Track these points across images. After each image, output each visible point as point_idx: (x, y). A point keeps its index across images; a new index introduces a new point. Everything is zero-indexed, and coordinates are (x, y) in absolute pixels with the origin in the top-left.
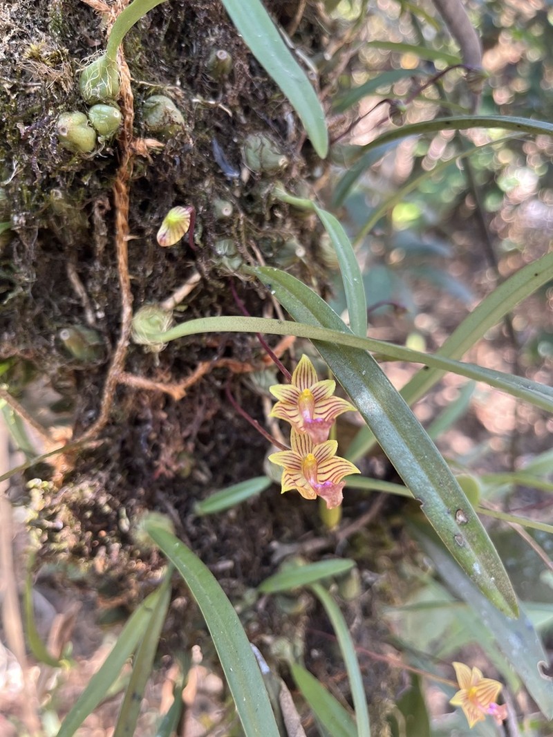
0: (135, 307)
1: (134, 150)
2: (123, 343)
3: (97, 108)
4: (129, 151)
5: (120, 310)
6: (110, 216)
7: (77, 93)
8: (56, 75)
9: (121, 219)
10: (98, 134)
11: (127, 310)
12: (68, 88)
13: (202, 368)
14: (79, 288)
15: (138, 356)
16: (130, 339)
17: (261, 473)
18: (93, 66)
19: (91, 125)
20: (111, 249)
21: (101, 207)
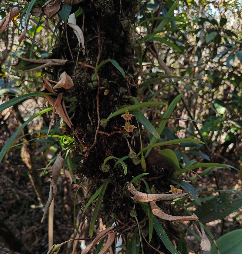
0: (101, 119)
1: (100, 89)
2: (98, 126)
3: (94, 82)
4: (99, 89)
5: (98, 120)
6: (96, 102)
7: (91, 80)
8: (87, 77)
9: (98, 102)
10: (94, 86)
11: (99, 120)
12: (89, 79)
13: (114, 132)
14: (90, 118)
15: (101, 128)
16: (100, 125)
17: (128, 155)
18: (93, 76)
19: (93, 85)
20: (96, 108)
21: (94, 100)
